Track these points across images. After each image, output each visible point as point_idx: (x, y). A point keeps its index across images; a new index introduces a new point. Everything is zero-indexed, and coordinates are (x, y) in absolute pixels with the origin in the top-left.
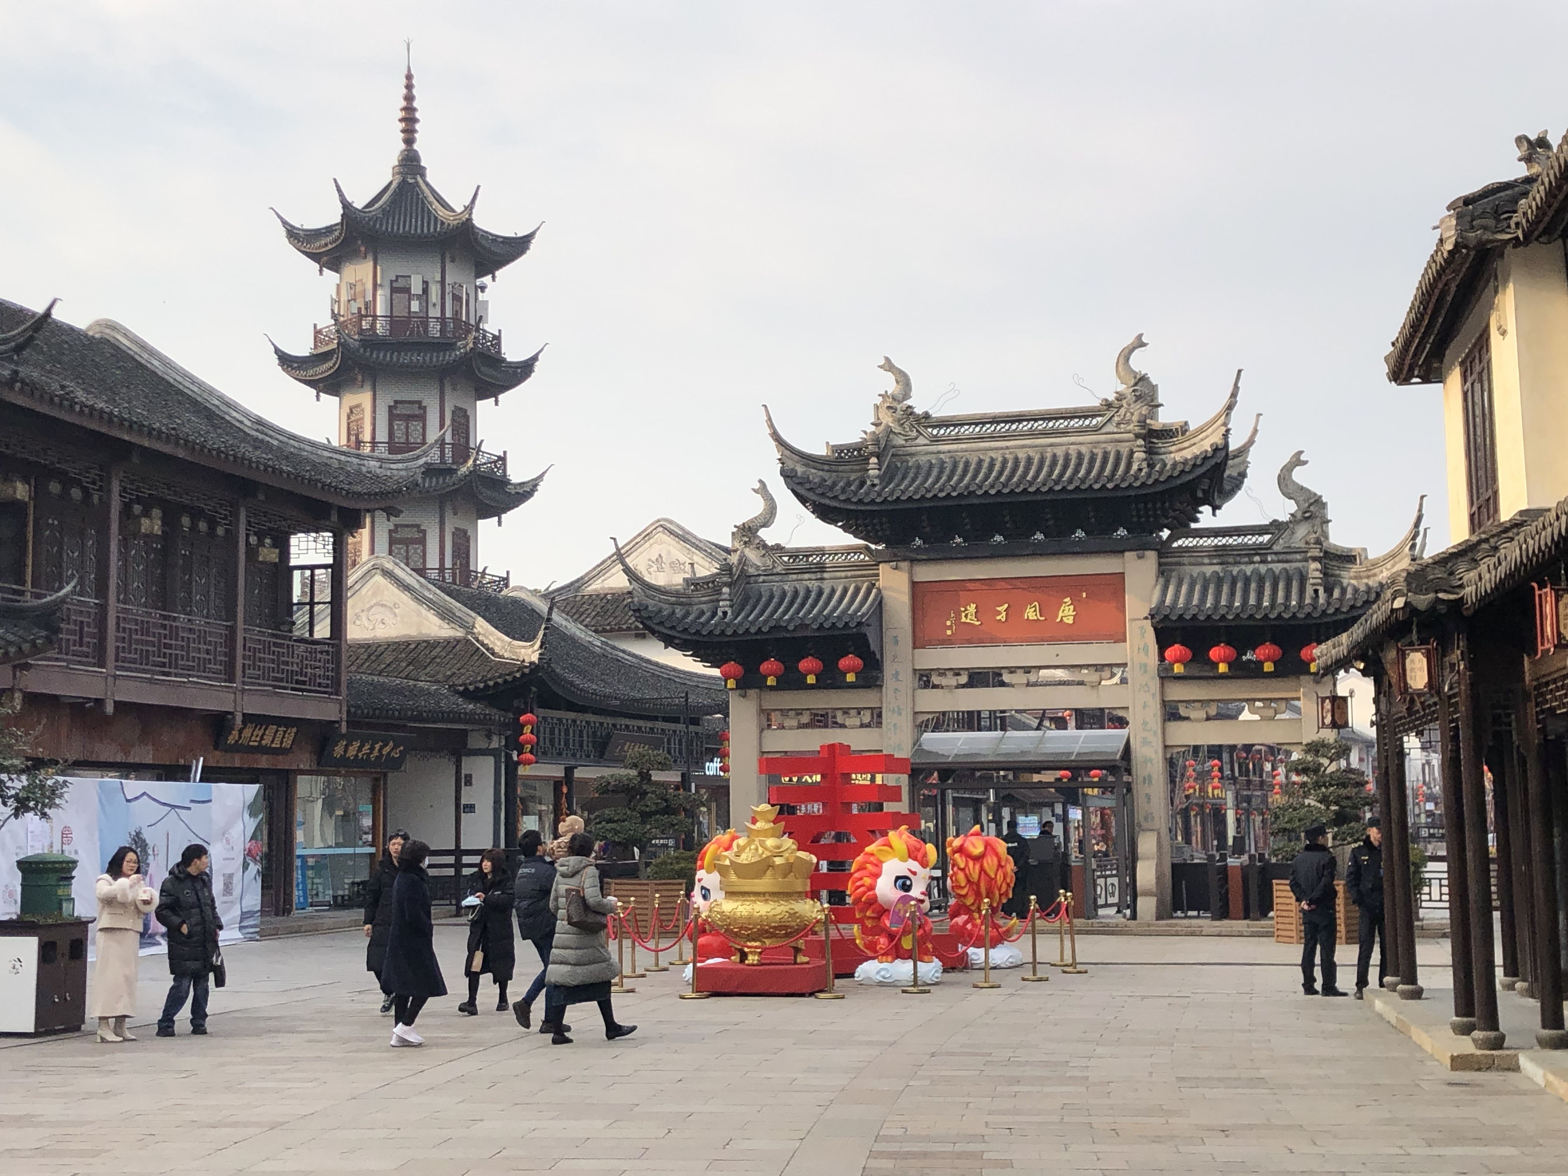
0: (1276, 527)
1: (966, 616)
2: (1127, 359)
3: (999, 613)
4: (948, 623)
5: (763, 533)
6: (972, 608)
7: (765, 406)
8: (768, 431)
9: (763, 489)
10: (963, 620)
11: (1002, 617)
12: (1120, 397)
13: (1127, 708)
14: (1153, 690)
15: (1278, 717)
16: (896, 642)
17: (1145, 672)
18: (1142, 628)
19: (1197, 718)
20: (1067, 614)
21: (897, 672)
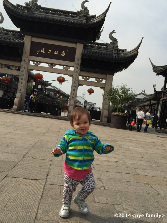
0: (107, 44)
2: (84, 4)
3: (49, 51)
12: (81, 11)
13: (72, 75)
14: (78, 73)
15: (101, 82)
16: (26, 53)
17: (77, 68)
18: (78, 59)
19: (86, 80)
20: (63, 54)
21: (25, 60)
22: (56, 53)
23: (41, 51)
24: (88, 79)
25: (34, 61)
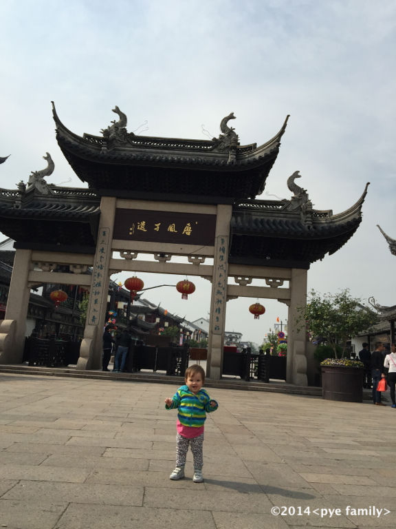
1: (140, 227)
2: (226, 122)
3: (156, 227)
5: (46, 178)
6: (143, 223)
7: (53, 102)
8: (53, 116)
9: (48, 158)
12: (222, 137)
13: (212, 276)
14: (225, 269)
15: (279, 287)
16: (104, 234)
17: (222, 260)
18: (222, 240)
19: (243, 284)
20: (188, 230)
21: (103, 249)
22: (171, 229)
23: (138, 228)
24: (249, 282)
25: (121, 251)
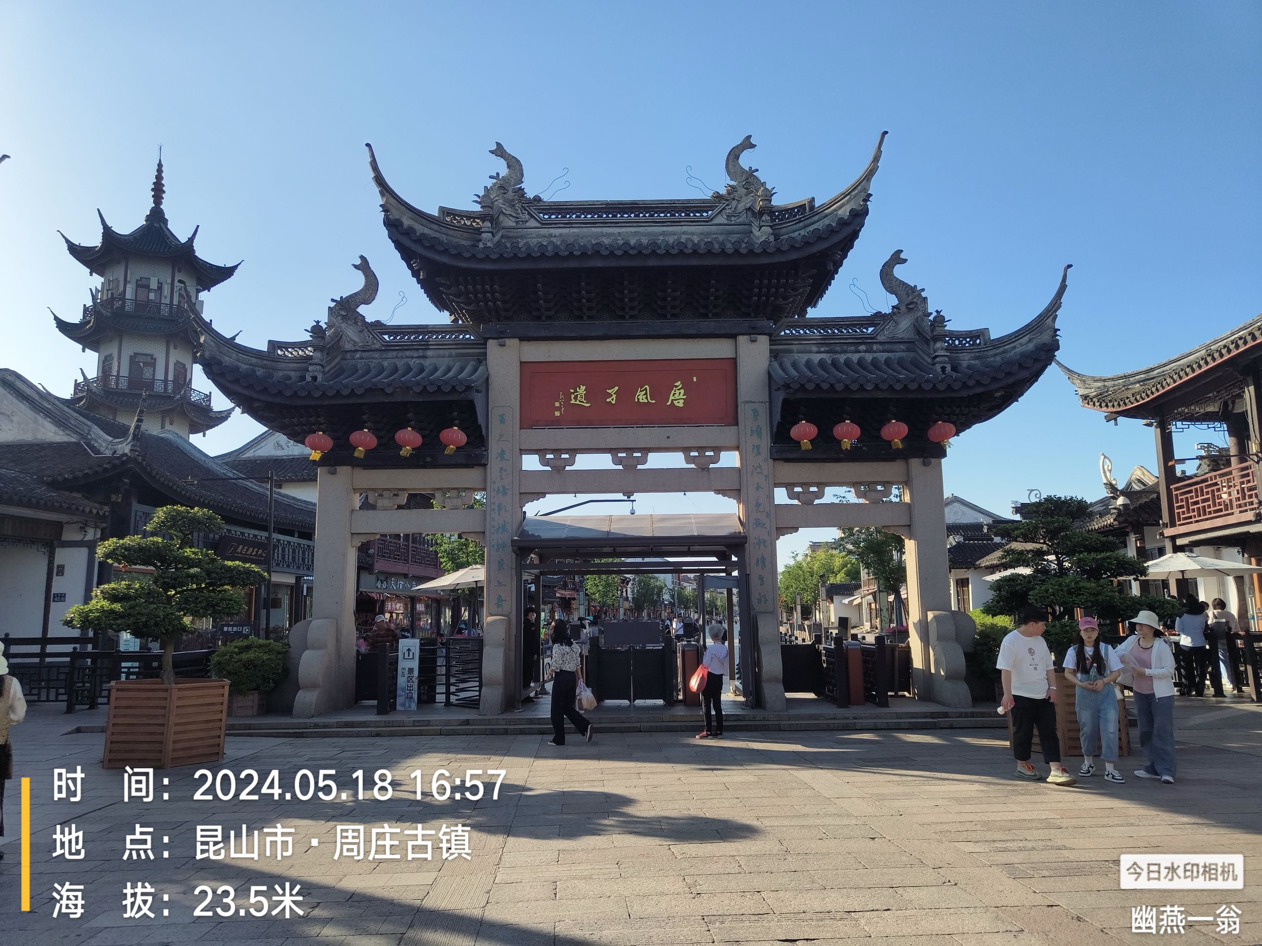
0: (877, 319)
1: (576, 398)
2: (737, 157)
3: (610, 395)
4: (557, 404)
5: (362, 309)
6: (582, 390)
7: (368, 145)
8: (372, 174)
9: (364, 266)
10: (573, 402)
11: (612, 400)
12: (732, 190)
13: (739, 490)
14: (766, 473)
16: (502, 421)
17: (759, 453)
18: (755, 411)
20: (678, 397)
21: (503, 452)
22: (642, 396)
24: (820, 495)
